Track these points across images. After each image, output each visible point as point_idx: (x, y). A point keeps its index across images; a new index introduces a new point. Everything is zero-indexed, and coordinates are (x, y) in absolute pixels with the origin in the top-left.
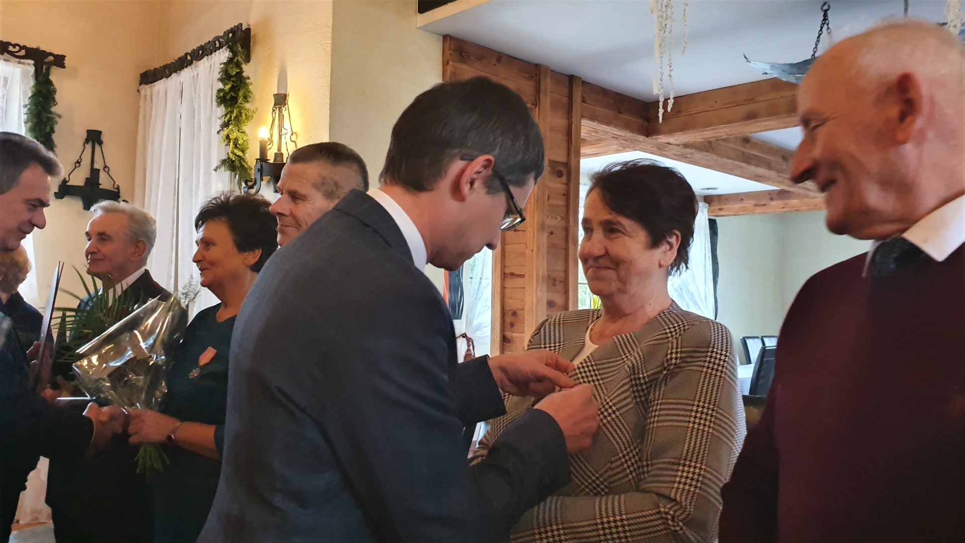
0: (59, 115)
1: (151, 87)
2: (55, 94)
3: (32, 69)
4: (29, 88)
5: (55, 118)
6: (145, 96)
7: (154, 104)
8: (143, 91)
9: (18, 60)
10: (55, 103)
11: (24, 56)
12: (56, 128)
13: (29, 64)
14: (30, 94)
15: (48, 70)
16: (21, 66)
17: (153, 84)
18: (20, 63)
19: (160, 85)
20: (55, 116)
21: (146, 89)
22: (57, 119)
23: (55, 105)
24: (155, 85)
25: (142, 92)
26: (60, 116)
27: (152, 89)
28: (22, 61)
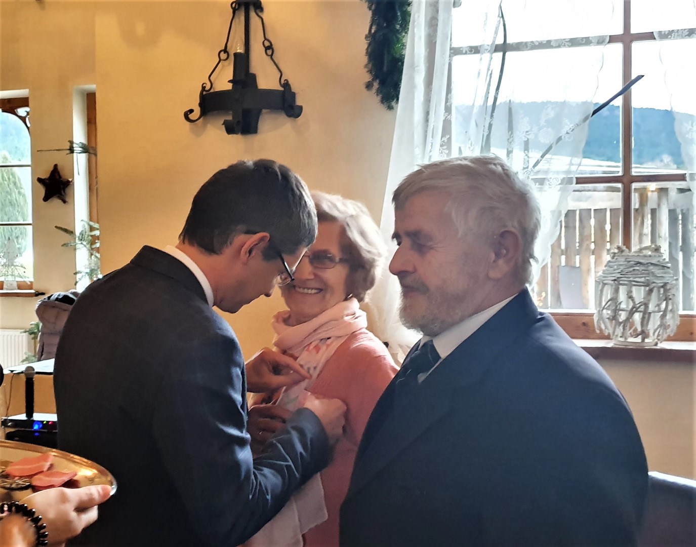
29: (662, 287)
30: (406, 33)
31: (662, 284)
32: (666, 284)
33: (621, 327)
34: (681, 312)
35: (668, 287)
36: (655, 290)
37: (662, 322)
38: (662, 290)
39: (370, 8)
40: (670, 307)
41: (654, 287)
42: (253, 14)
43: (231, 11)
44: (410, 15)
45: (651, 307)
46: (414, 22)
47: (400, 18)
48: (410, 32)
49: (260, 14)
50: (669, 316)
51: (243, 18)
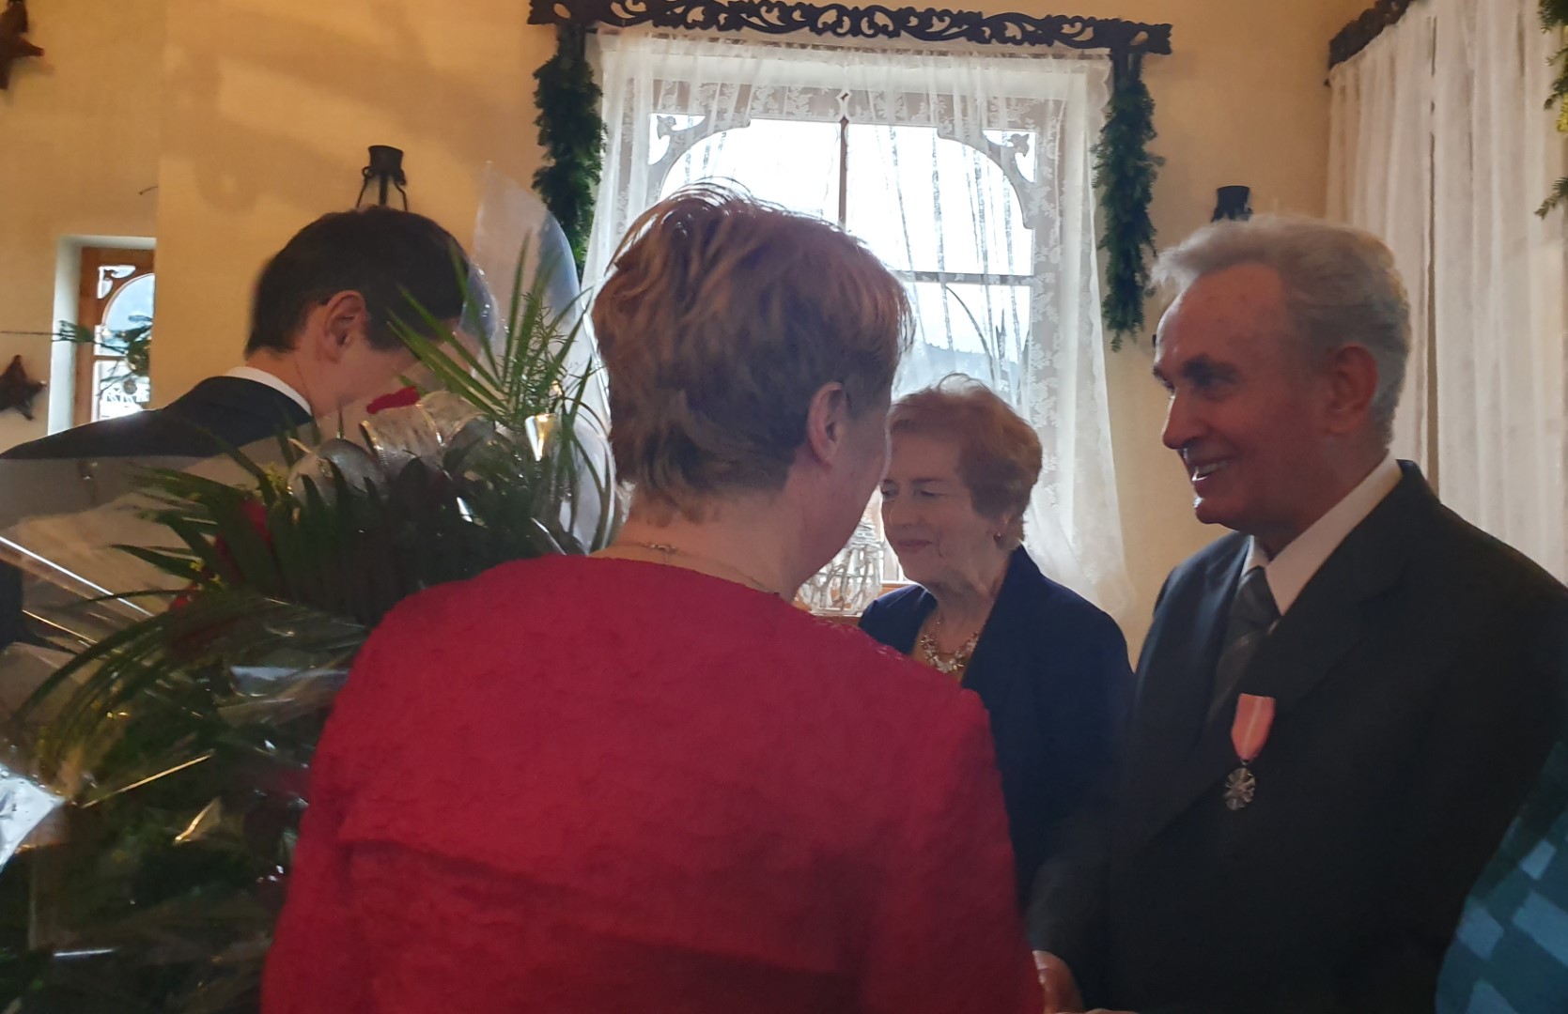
0: (1160, 158)
1: (1355, 62)
2: (1151, 113)
3: (1105, 67)
4: (1102, 110)
5: (1151, 165)
6: (1343, 90)
7: (1364, 100)
8: (1338, 78)
9: (1079, 51)
10: (1152, 134)
11: (1090, 40)
12: (1155, 189)
13: (1100, 57)
14: (1103, 123)
15: (1137, 63)
16: (1085, 63)
17: (1360, 52)
18: (1082, 57)
19: (1377, 51)
20: (1152, 163)
21: (1345, 71)
22: (1156, 168)
23: (1151, 138)
24: (1364, 54)
25: (1336, 84)
26: (1161, 161)
27: (1358, 69)
28: (1088, 51)
29: (863, 549)
30: (588, 236)
31: (863, 546)
32: (866, 545)
33: (819, 593)
34: (883, 582)
35: (869, 549)
36: (855, 553)
37: (861, 588)
38: (862, 554)
39: (545, 201)
40: (871, 572)
41: (854, 548)
42: (391, 186)
43: (363, 178)
44: (593, 216)
45: (851, 571)
46: (597, 224)
47: (581, 219)
48: (592, 235)
49: (402, 187)
50: (869, 581)
51: (377, 190)
